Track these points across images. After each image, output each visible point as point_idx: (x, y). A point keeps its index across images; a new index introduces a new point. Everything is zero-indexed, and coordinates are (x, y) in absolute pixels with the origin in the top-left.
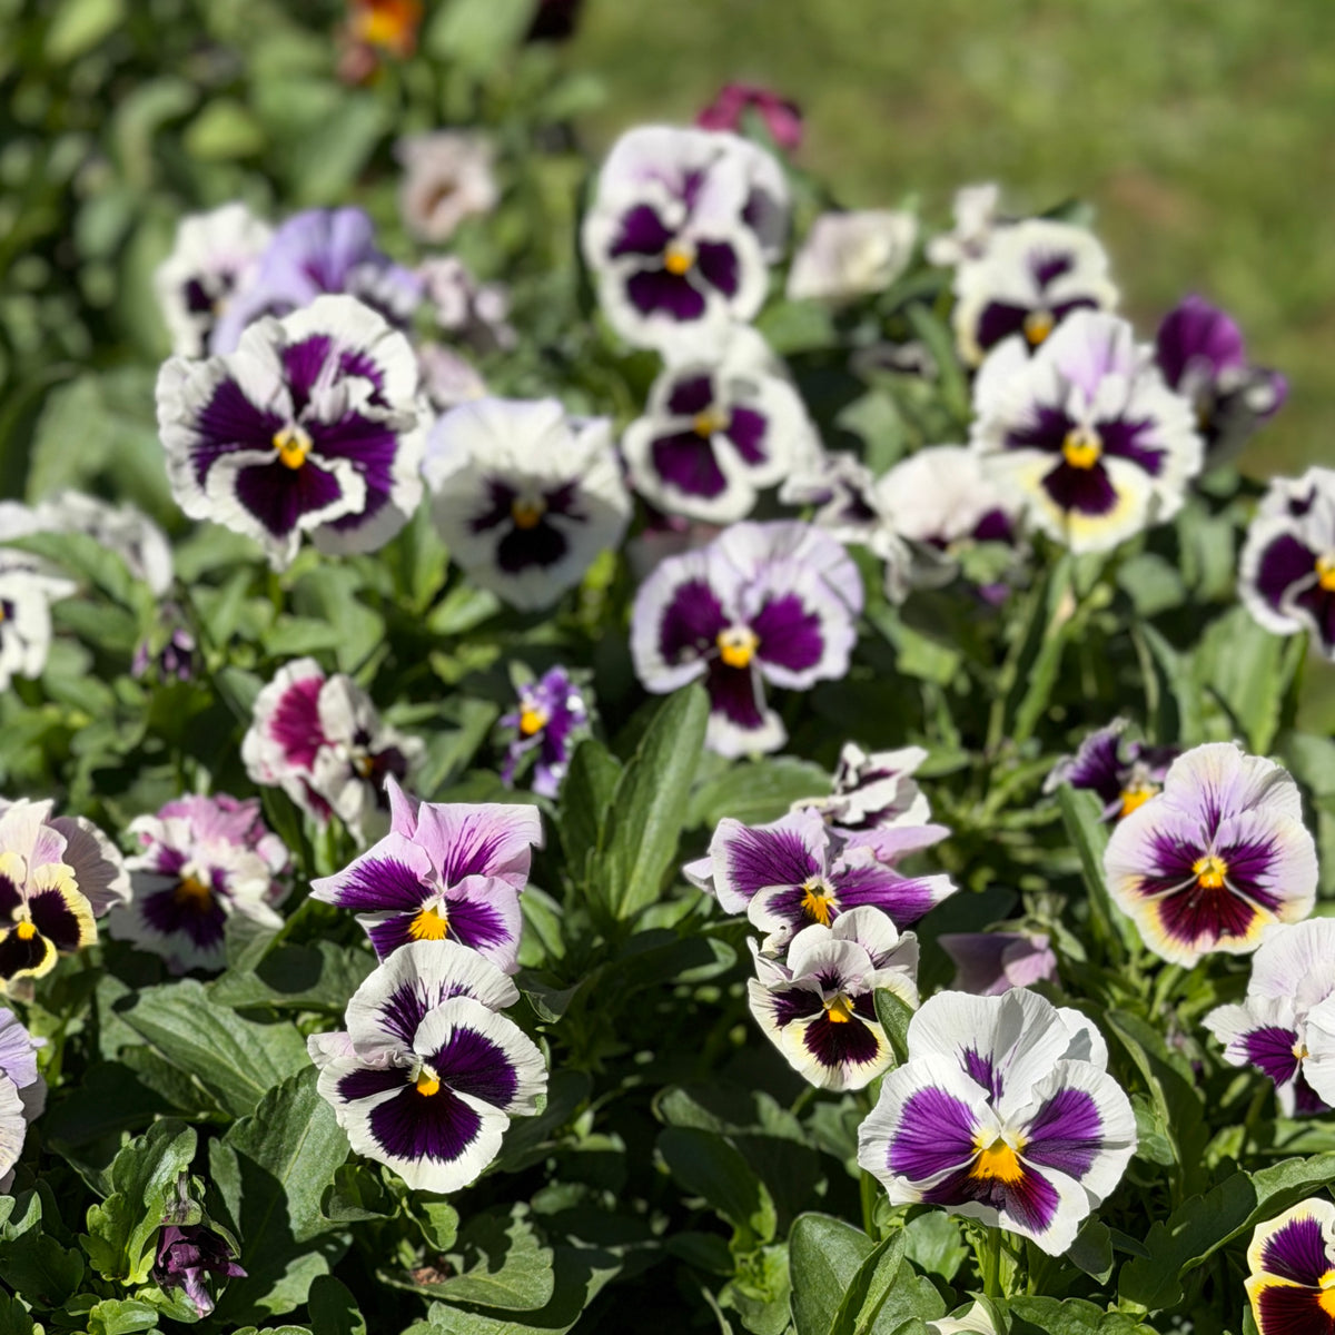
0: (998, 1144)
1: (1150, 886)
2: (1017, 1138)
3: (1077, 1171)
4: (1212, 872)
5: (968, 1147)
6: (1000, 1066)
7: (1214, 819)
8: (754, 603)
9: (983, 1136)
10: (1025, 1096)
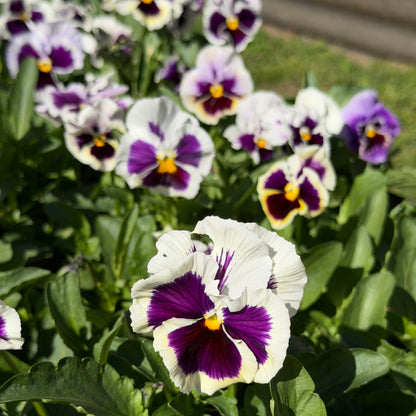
0: (166, 158)
1: (197, 99)
2: (173, 154)
3: (196, 165)
4: (217, 91)
5: (154, 160)
6: (162, 128)
7: (215, 73)
8: (48, 50)
9: (160, 155)
10: (173, 138)
